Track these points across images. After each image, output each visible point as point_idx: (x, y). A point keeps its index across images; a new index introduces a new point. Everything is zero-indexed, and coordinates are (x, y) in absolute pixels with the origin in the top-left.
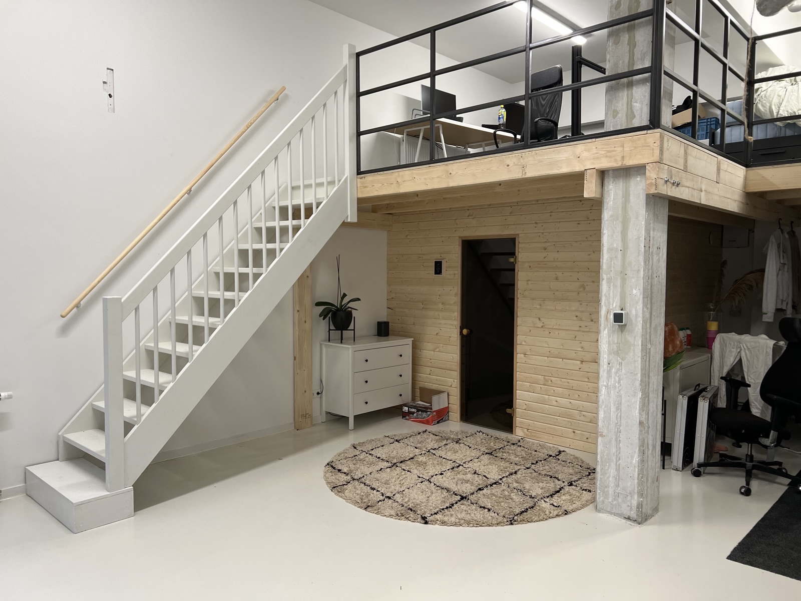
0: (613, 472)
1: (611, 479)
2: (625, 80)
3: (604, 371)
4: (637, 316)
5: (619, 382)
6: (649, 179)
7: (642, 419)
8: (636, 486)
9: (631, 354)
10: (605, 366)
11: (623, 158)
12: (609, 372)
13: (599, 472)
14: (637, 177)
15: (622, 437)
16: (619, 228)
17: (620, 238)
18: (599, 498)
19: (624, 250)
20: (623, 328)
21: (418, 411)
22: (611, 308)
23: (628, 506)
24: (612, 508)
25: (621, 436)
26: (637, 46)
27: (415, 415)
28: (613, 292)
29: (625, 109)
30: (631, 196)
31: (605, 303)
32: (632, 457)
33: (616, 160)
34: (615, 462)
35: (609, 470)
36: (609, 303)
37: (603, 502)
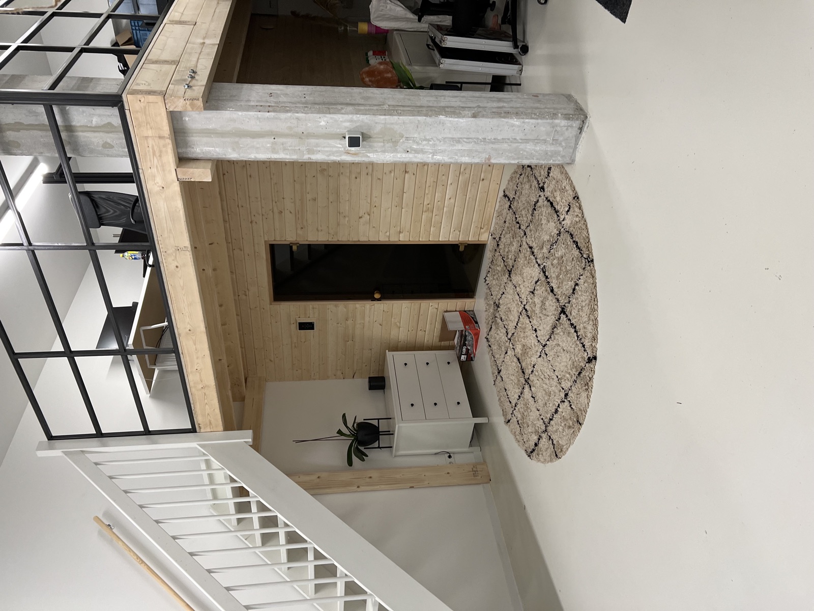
0: (529, 147)
1: (538, 148)
2: (64, 135)
3: (416, 157)
4: (351, 121)
5: (429, 140)
6: (186, 108)
7: (470, 115)
8: (545, 121)
9: (396, 127)
10: (411, 156)
11: (160, 137)
12: (417, 151)
13: (529, 161)
14: (185, 120)
15: (490, 136)
16: (248, 141)
17: (261, 140)
18: (559, 161)
19: (275, 135)
20: (366, 137)
21: (465, 345)
22: (343, 149)
23: (567, 129)
24: (570, 146)
25: (489, 138)
26: (21, 121)
27: (469, 348)
28: (324, 147)
29: (101, 134)
30: (208, 127)
31: (337, 156)
32: (513, 125)
33: (165, 146)
34: (519, 144)
35: (527, 150)
36: (337, 152)
37: (563, 157)
